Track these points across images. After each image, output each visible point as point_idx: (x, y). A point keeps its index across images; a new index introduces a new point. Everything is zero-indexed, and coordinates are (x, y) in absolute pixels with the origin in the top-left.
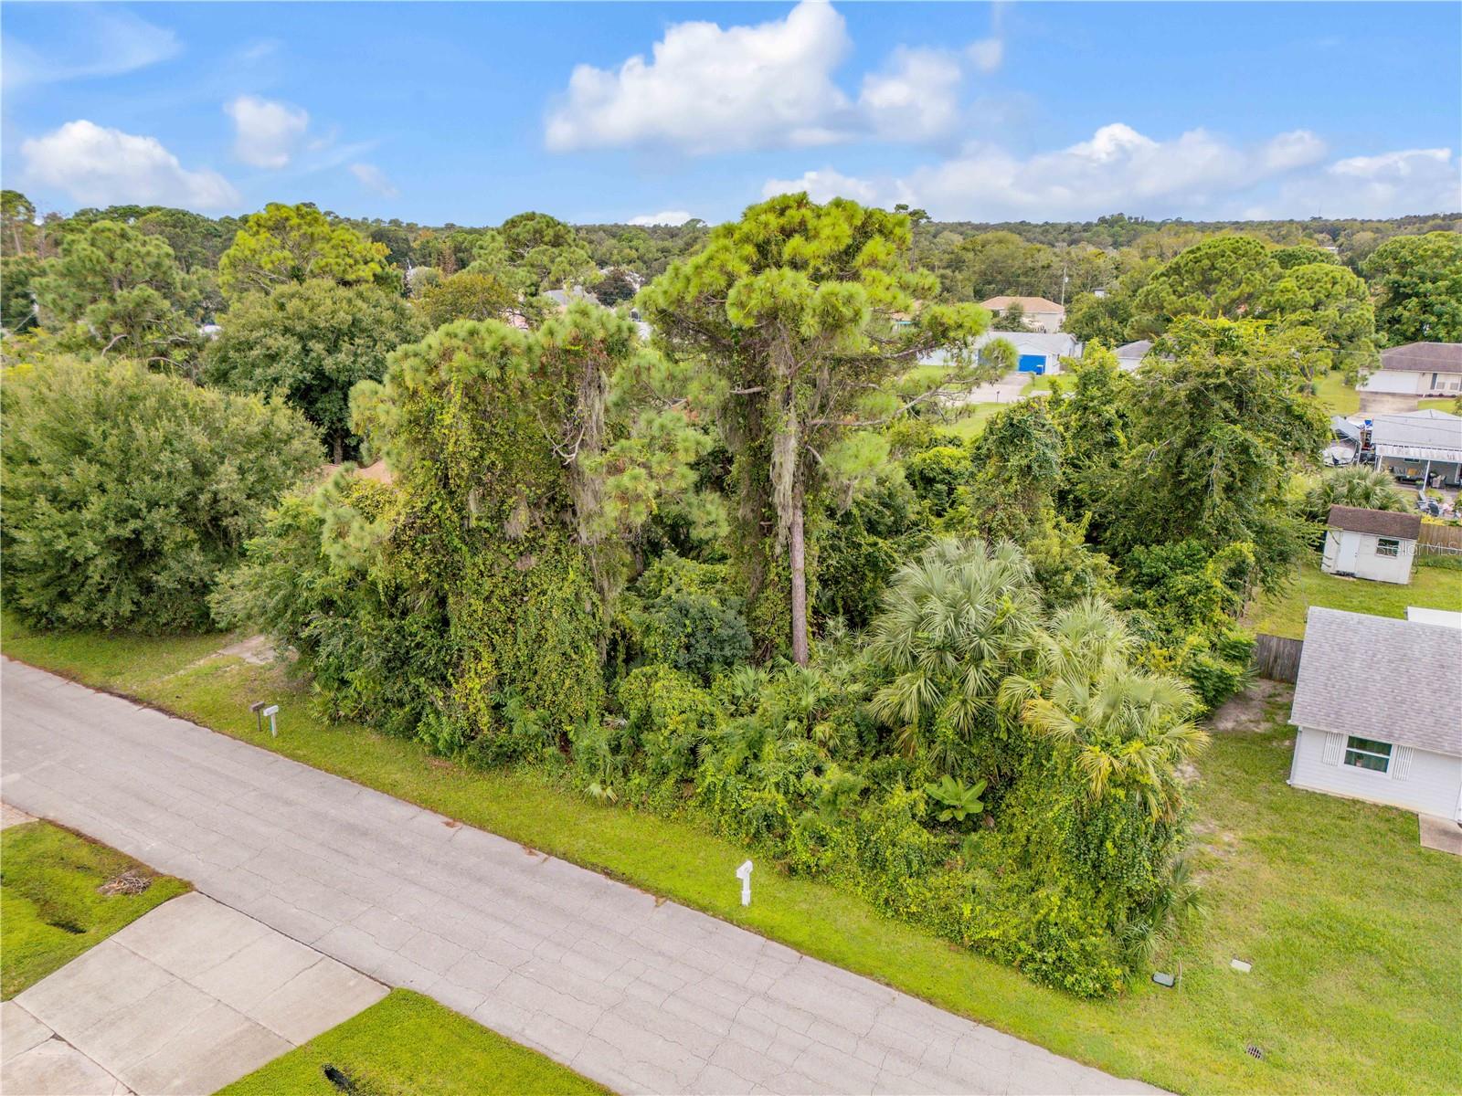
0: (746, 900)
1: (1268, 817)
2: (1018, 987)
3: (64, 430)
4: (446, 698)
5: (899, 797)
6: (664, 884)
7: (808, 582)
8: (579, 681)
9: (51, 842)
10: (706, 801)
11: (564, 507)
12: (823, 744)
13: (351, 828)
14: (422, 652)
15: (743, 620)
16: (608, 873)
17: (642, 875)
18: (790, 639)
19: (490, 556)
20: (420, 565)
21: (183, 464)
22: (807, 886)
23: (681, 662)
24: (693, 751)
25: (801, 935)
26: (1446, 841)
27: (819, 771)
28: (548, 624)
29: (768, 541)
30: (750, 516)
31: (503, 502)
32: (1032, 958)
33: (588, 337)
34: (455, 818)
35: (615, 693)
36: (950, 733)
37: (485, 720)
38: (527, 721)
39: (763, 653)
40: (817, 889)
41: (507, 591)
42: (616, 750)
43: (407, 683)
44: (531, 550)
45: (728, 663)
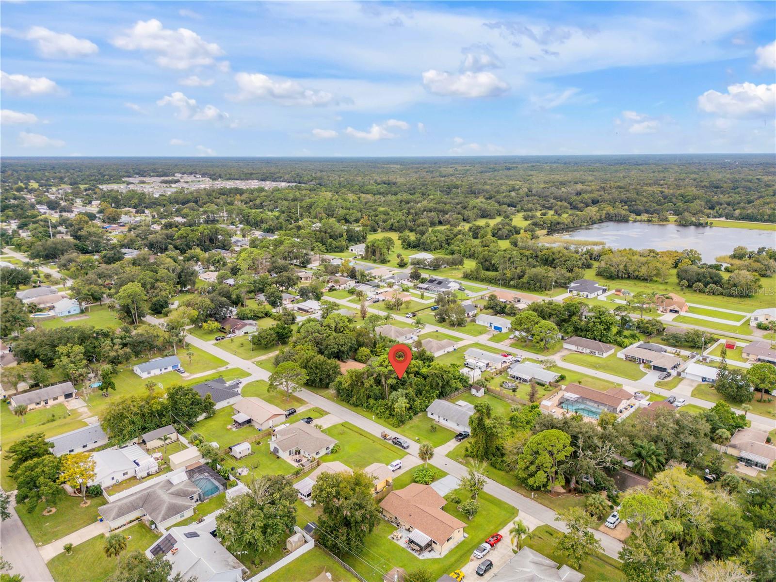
3: (316, 365)
4: (352, 399)
8: (364, 399)
9: (318, 408)
10: (373, 411)
11: (363, 383)
14: (350, 395)
19: (356, 387)
20: (351, 387)
21: (327, 370)
23: (374, 398)
24: (373, 407)
27: (382, 410)
28: (362, 394)
31: (358, 383)
35: (367, 401)
37: (355, 402)
41: (358, 390)
42: (366, 406)
43: (349, 398)
44: (360, 387)
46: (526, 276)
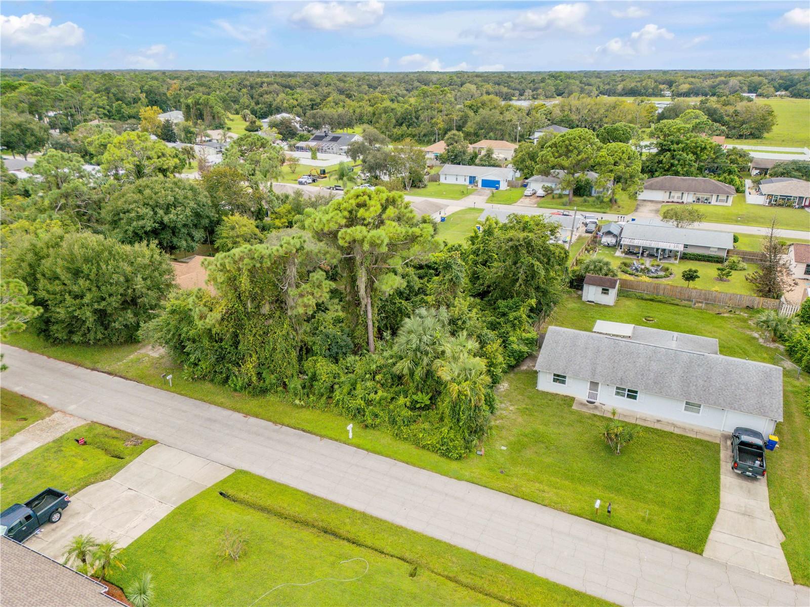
0: (351, 437)
1: (527, 400)
2: (435, 458)
3: (71, 266)
4: (239, 371)
5: (402, 400)
6: (323, 433)
7: (374, 323)
8: (289, 363)
9: (100, 430)
10: (337, 405)
11: (282, 302)
12: (378, 382)
13: (209, 420)
14: (230, 355)
15: (349, 339)
16: (304, 431)
17: (316, 431)
18: (368, 343)
19: (255, 321)
20: (230, 325)
21: (122, 279)
22: (372, 431)
23: (327, 355)
24: (332, 387)
25: (369, 446)
26: (580, 406)
27: (376, 393)
28: (277, 344)
29: (358, 308)
30: (351, 299)
31: (260, 302)
32: (440, 449)
33: (290, 252)
34: (247, 414)
35: (303, 366)
36: (418, 378)
37: (254, 379)
38: (271, 379)
39: (357, 350)
40: (375, 432)
41: (261, 333)
42: (304, 387)
43: (224, 366)
44: (270, 317)
45: (345, 354)
46: (469, 124)
